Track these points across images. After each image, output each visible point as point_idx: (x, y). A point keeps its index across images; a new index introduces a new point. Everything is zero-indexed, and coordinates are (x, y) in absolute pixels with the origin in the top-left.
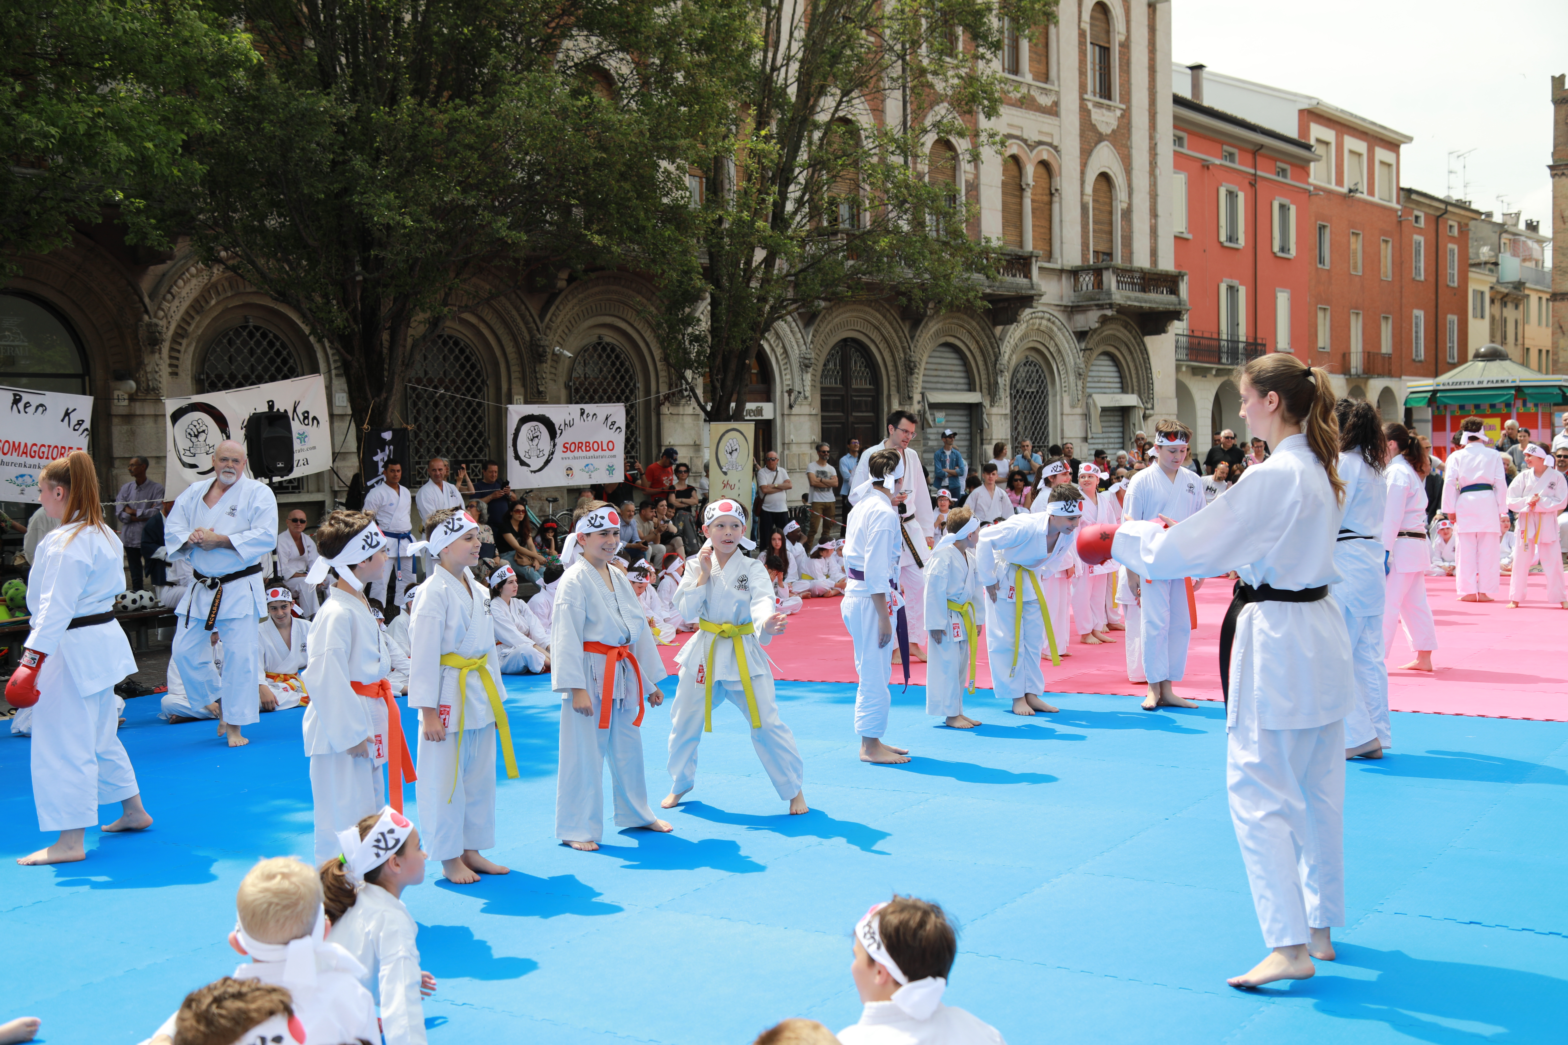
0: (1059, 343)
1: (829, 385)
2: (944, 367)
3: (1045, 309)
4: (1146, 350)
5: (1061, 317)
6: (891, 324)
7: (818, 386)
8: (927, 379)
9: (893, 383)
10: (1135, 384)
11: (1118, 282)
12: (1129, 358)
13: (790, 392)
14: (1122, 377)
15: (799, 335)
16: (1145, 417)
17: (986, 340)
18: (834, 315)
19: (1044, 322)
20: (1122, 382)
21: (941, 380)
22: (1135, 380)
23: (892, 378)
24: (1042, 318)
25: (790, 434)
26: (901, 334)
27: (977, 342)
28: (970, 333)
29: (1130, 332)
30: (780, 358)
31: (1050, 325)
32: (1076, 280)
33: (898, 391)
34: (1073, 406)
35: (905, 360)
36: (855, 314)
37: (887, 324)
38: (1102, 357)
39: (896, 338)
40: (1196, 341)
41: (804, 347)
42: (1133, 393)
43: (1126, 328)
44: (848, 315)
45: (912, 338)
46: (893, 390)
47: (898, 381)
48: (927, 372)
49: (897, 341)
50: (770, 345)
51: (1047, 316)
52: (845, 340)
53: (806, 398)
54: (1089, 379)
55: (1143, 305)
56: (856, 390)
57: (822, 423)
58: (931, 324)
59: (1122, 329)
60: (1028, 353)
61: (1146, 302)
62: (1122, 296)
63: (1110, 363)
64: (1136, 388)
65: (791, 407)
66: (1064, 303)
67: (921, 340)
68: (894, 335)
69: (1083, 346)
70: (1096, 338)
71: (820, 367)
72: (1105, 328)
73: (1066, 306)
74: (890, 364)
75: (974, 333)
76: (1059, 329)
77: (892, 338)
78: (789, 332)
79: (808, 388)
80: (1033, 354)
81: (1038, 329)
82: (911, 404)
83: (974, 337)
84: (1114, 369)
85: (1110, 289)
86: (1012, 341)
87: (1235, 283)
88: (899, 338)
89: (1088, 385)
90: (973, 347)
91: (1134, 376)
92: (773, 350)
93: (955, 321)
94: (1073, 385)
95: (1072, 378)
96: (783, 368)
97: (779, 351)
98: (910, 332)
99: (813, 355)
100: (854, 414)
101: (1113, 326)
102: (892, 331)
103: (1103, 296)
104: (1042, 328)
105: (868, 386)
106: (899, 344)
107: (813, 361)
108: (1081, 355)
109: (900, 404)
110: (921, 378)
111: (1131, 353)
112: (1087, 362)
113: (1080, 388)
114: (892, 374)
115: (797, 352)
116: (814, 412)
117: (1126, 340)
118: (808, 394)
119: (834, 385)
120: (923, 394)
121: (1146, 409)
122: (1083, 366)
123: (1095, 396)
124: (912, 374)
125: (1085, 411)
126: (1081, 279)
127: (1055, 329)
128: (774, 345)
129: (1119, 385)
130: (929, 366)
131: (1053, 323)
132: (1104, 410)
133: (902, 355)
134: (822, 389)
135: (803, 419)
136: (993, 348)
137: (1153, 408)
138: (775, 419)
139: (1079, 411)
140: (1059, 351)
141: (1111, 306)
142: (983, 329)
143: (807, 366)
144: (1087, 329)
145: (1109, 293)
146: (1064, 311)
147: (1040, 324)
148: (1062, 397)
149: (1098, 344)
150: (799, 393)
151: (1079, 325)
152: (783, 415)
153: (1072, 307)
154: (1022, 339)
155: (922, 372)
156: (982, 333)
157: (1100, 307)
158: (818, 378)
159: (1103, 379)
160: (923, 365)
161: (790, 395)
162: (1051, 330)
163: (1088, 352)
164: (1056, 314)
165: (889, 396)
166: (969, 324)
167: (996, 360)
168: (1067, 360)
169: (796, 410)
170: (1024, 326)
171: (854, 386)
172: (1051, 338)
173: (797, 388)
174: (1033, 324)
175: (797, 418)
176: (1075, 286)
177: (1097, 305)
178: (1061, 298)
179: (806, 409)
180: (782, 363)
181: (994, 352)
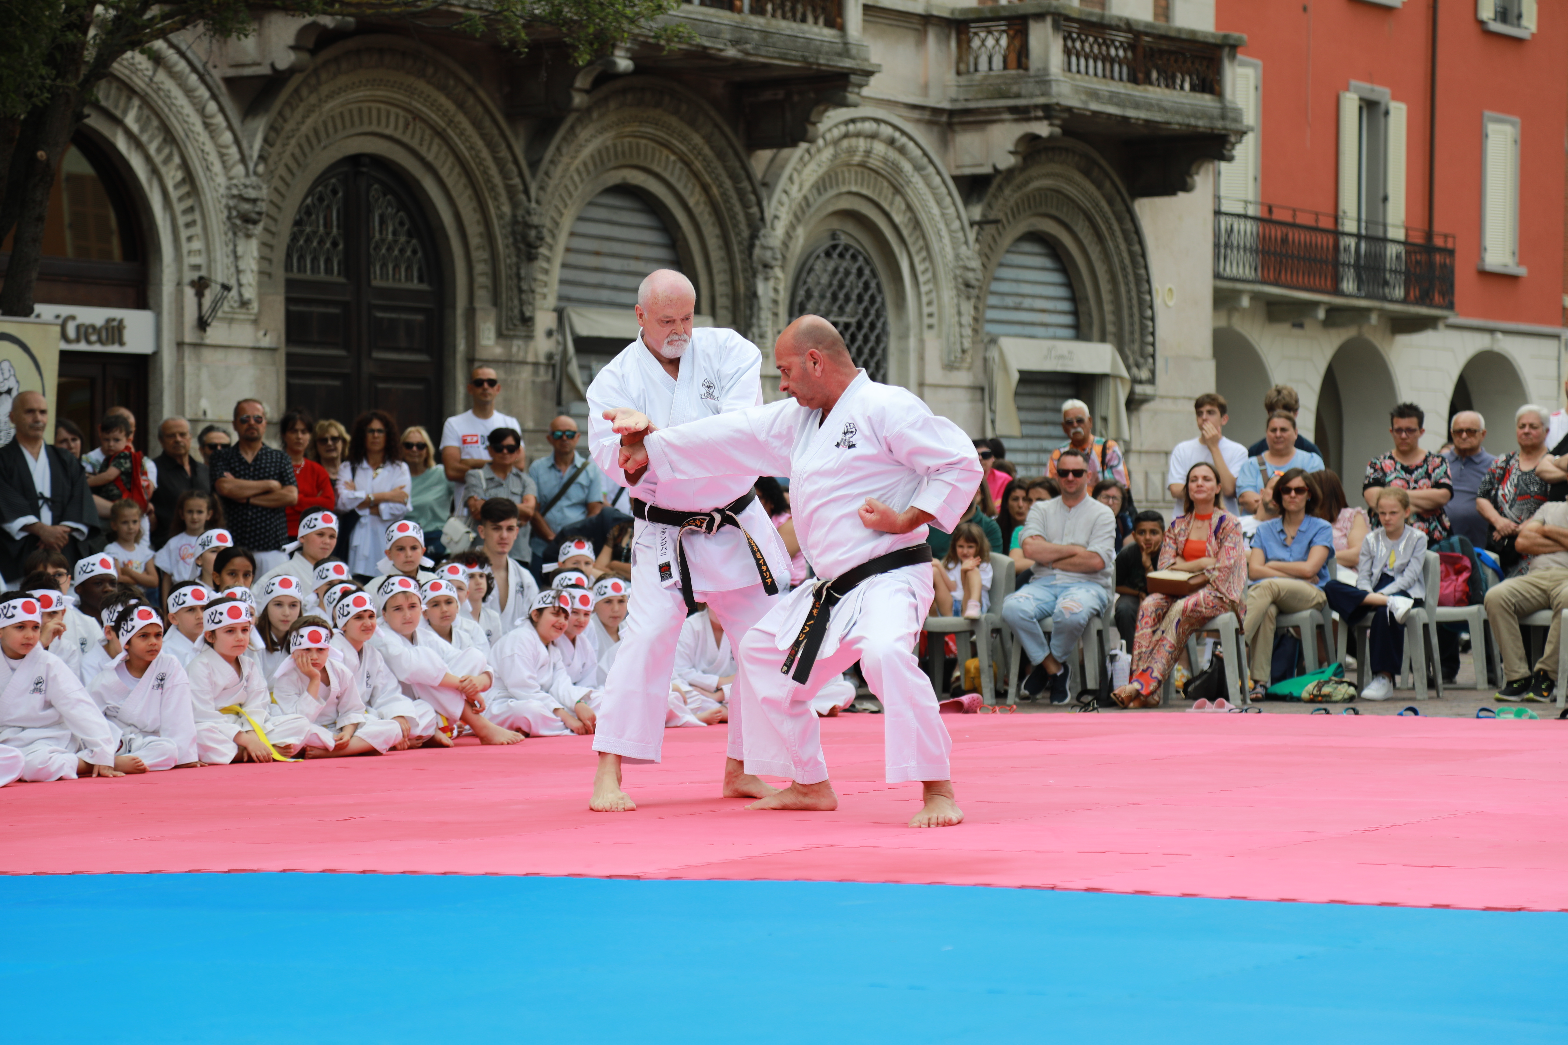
0: (916, 204)
1: (308, 275)
2: (617, 248)
3: (880, 113)
4: (1138, 232)
5: (925, 137)
6: (477, 125)
7: (280, 274)
8: (571, 275)
9: (481, 280)
10: (1109, 317)
11: (1068, 52)
12: (1094, 252)
13: (200, 285)
14: (1076, 298)
15: (227, 137)
16: (1133, 403)
17: (728, 184)
18: (325, 90)
19: (879, 148)
20: (1075, 313)
21: (610, 279)
22: (1108, 308)
23: (479, 268)
24: (873, 136)
25: (198, 396)
26: (504, 153)
27: (705, 189)
28: (687, 164)
29: (1099, 186)
30: (174, 194)
31: (893, 154)
32: (964, 45)
33: (496, 302)
34: (950, 367)
35: (515, 221)
36: (380, 93)
37: (466, 124)
38: (1027, 247)
39: (489, 162)
40: (1277, 232)
41: (239, 169)
42: (1103, 339)
43: (1087, 174)
44: (361, 94)
45: (534, 165)
46: (482, 297)
47: (495, 276)
48: (573, 259)
49: (494, 171)
50: (148, 159)
51: (886, 131)
52: (355, 160)
53: (244, 304)
54: (992, 300)
55: (1131, 113)
56: (383, 292)
57: (289, 374)
58: (583, 134)
59: (1078, 177)
60: (835, 224)
61: (1137, 106)
62: (1077, 90)
63: (1047, 262)
64: (1110, 328)
65: (202, 324)
66: (932, 102)
67: (557, 172)
68: (485, 154)
69: (977, 212)
70: (1011, 195)
71: (285, 229)
72: (1033, 171)
73: (936, 111)
74: (474, 230)
75: (698, 165)
76: (918, 168)
77: (480, 162)
78: (199, 127)
79: (250, 279)
80: (850, 227)
81: (862, 165)
82: (529, 337)
83: (696, 175)
84: (1056, 277)
85: (1045, 70)
86: (794, 190)
87: (1381, 92)
88: (500, 163)
89: (991, 314)
90: (695, 199)
91: (1106, 297)
92: (154, 171)
93: (649, 130)
94: (949, 311)
95: (948, 294)
96: (181, 220)
97: (172, 175)
98: (528, 150)
99: (264, 193)
100: (377, 355)
101: (1056, 168)
102: (480, 144)
103: (1029, 87)
104: (874, 162)
105: (415, 285)
106: (497, 180)
107: (263, 206)
108: (972, 235)
109: (500, 335)
110: (556, 272)
111: (1100, 238)
112: (986, 256)
113: (967, 319)
114: (480, 255)
115: (221, 180)
116: (266, 342)
117: (1087, 205)
118: (249, 293)
119: (322, 276)
120: (560, 313)
121: (1136, 381)
122: (975, 264)
123: (1006, 343)
124: (531, 258)
125: (982, 381)
126: (976, 43)
127: (907, 167)
128: (158, 159)
129: (1068, 320)
130: (577, 243)
131: (902, 150)
132: (1028, 379)
133: (506, 209)
134: (290, 284)
135: (234, 358)
136: (746, 206)
137: (1152, 381)
138: (156, 354)
139: (963, 377)
140: (917, 224)
141: (1048, 112)
142: (720, 155)
143: (247, 220)
144: (987, 170)
145: (1043, 81)
146: (930, 123)
147: (868, 153)
148: (921, 341)
149: (1016, 212)
150: (226, 288)
151: (967, 160)
152: (180, 345)
153: (951, 113)
154: (820, 186)
155: (559, 257)
156: (717, 164)
157: (1022, 114)
158: (280, 255)
159: (1027, 303)
160: (563, 240)
161: (200, 295)
162: (898, 169)
163: (990, 229)
164: (909, 128)
165: (471, 313)
166: (684, 139)
167: (754, 236)
168: (935, 246)
169: (216, 333)
170: (827, 154)
171: (377, 282)
172: (897, 190)
173: (221, 273)
174: (851, 152)
175: (219, 354)
176: (960, 59)
177: (1013, 110)
178: (925, 88)
179: (244, 334)
180: (179, 208)
181: (748, 216)
